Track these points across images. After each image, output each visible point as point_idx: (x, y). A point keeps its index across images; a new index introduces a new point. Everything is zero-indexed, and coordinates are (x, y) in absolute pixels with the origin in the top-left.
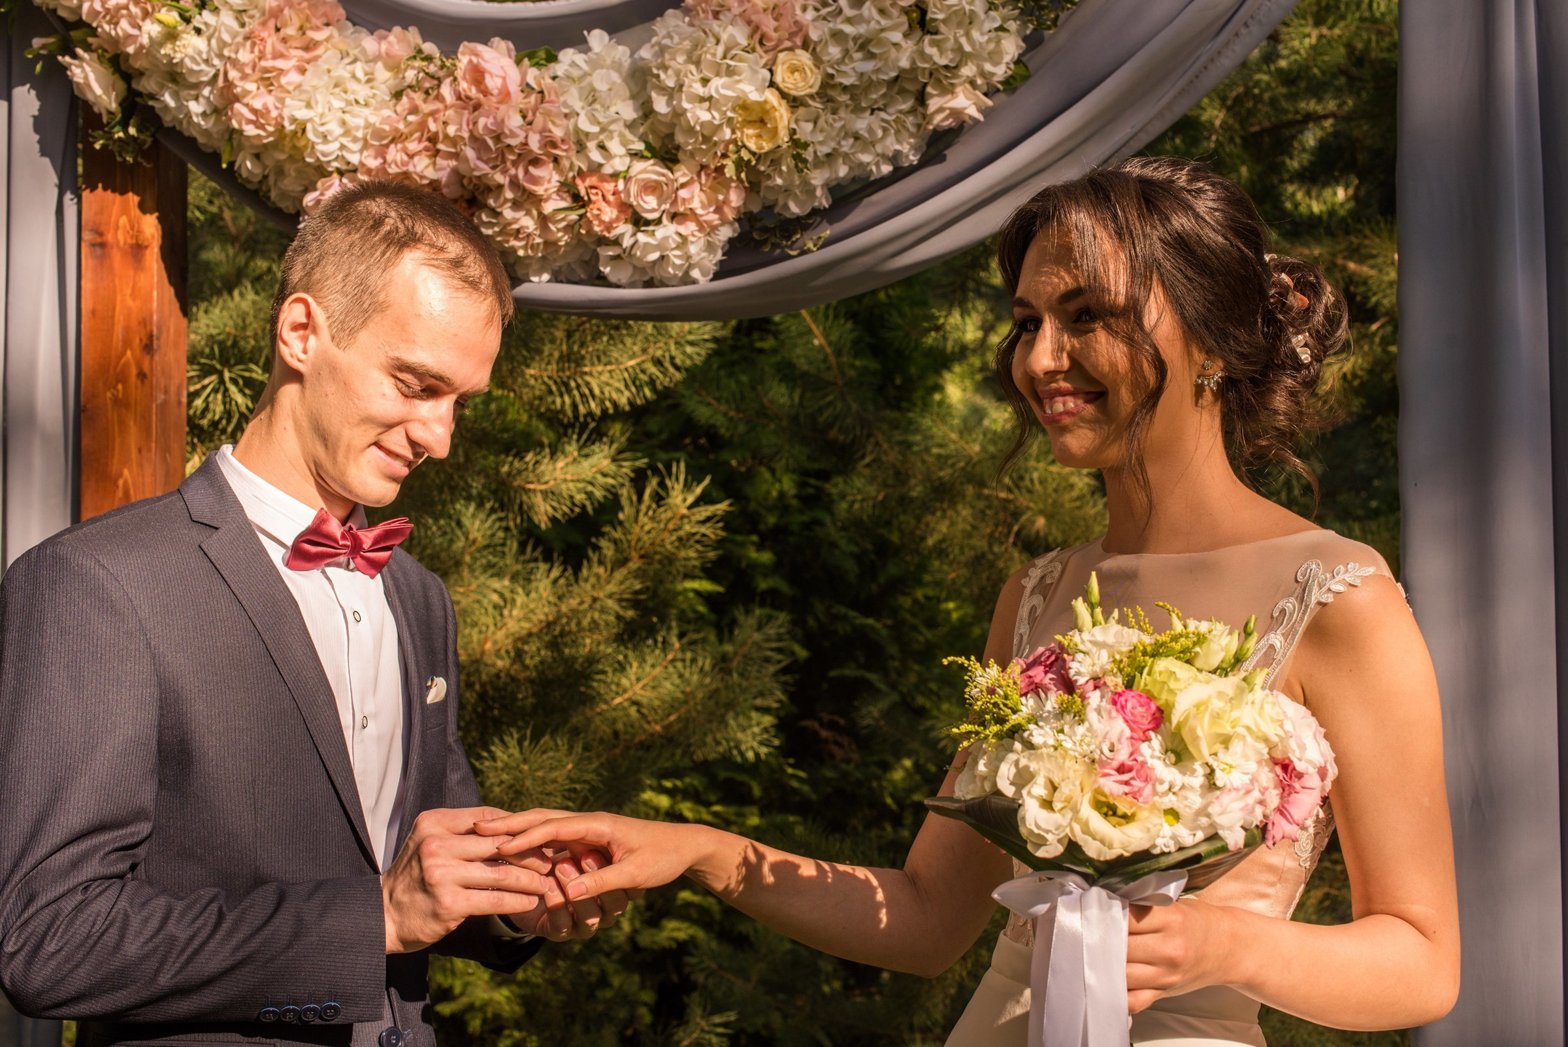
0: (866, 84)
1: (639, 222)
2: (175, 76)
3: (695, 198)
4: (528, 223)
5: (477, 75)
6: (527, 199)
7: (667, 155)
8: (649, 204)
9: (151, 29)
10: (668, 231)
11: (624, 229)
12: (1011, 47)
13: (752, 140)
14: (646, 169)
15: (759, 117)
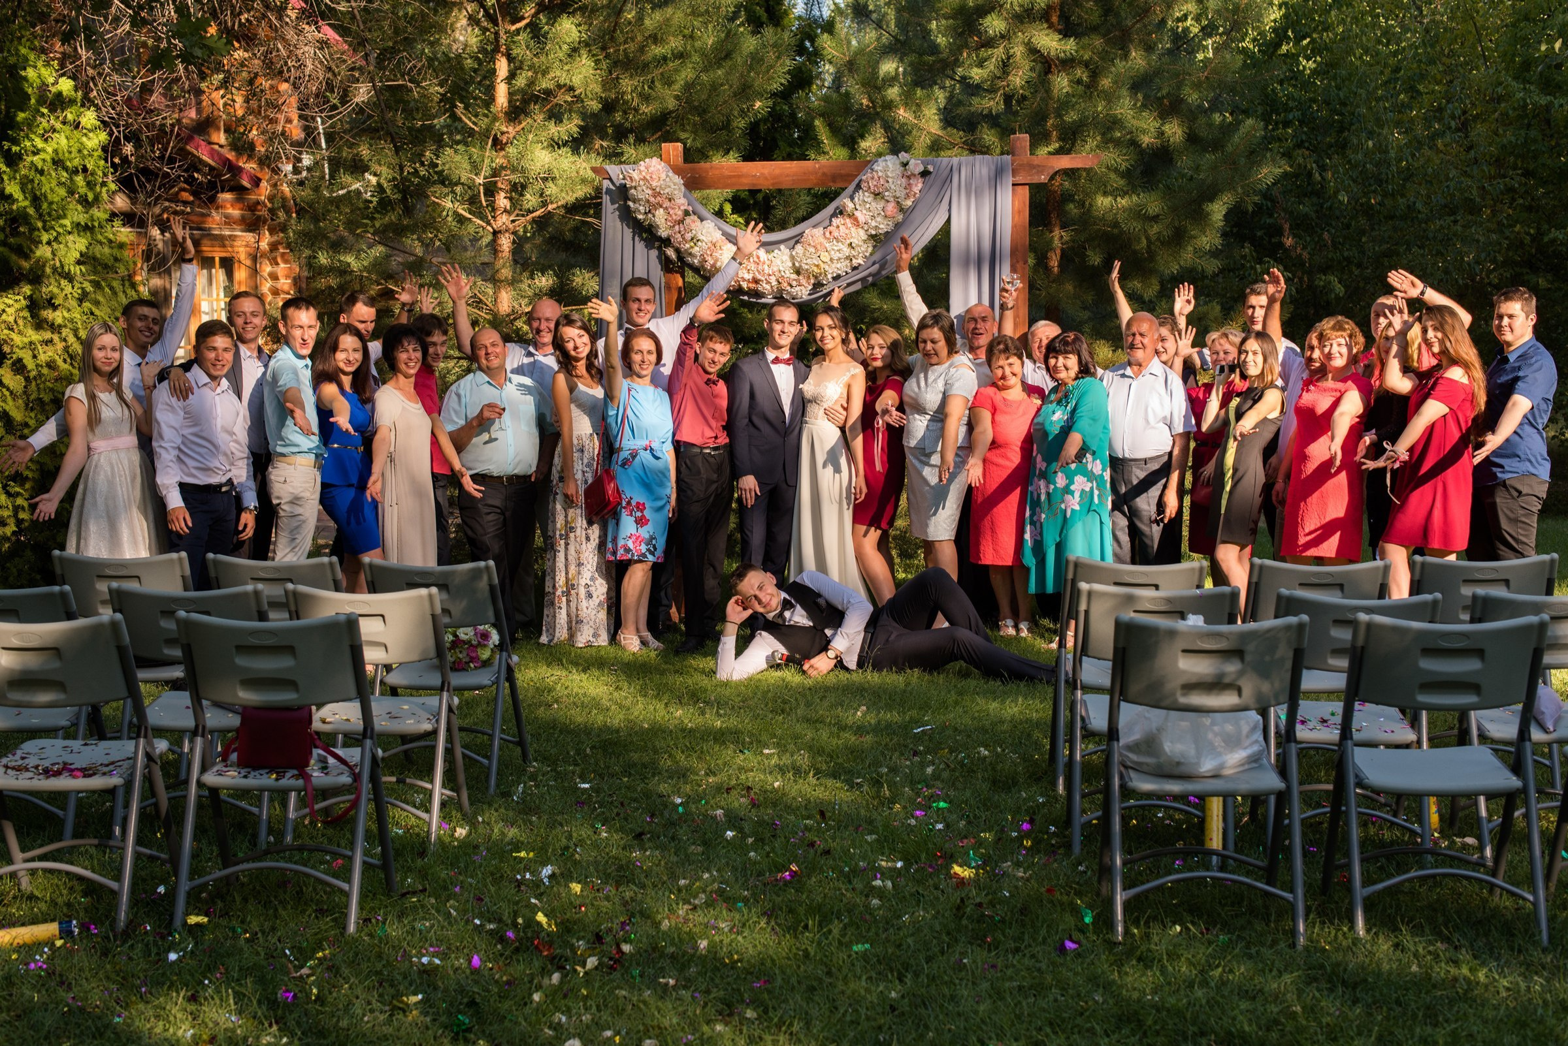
0: (839, 259)
1: (792, 286)
2: (690, 254)
3: (803, 282)
4: (768, 287)
5: (758, 257)
6: (768, 282)
7: (798, 272)
8: (794, 283)
9: (687, 246)
10: (798, 288)
11: (788, 288)
12: (870, 249)
13: (816, 269)
14: (794, 276)
15: (817, 266)
